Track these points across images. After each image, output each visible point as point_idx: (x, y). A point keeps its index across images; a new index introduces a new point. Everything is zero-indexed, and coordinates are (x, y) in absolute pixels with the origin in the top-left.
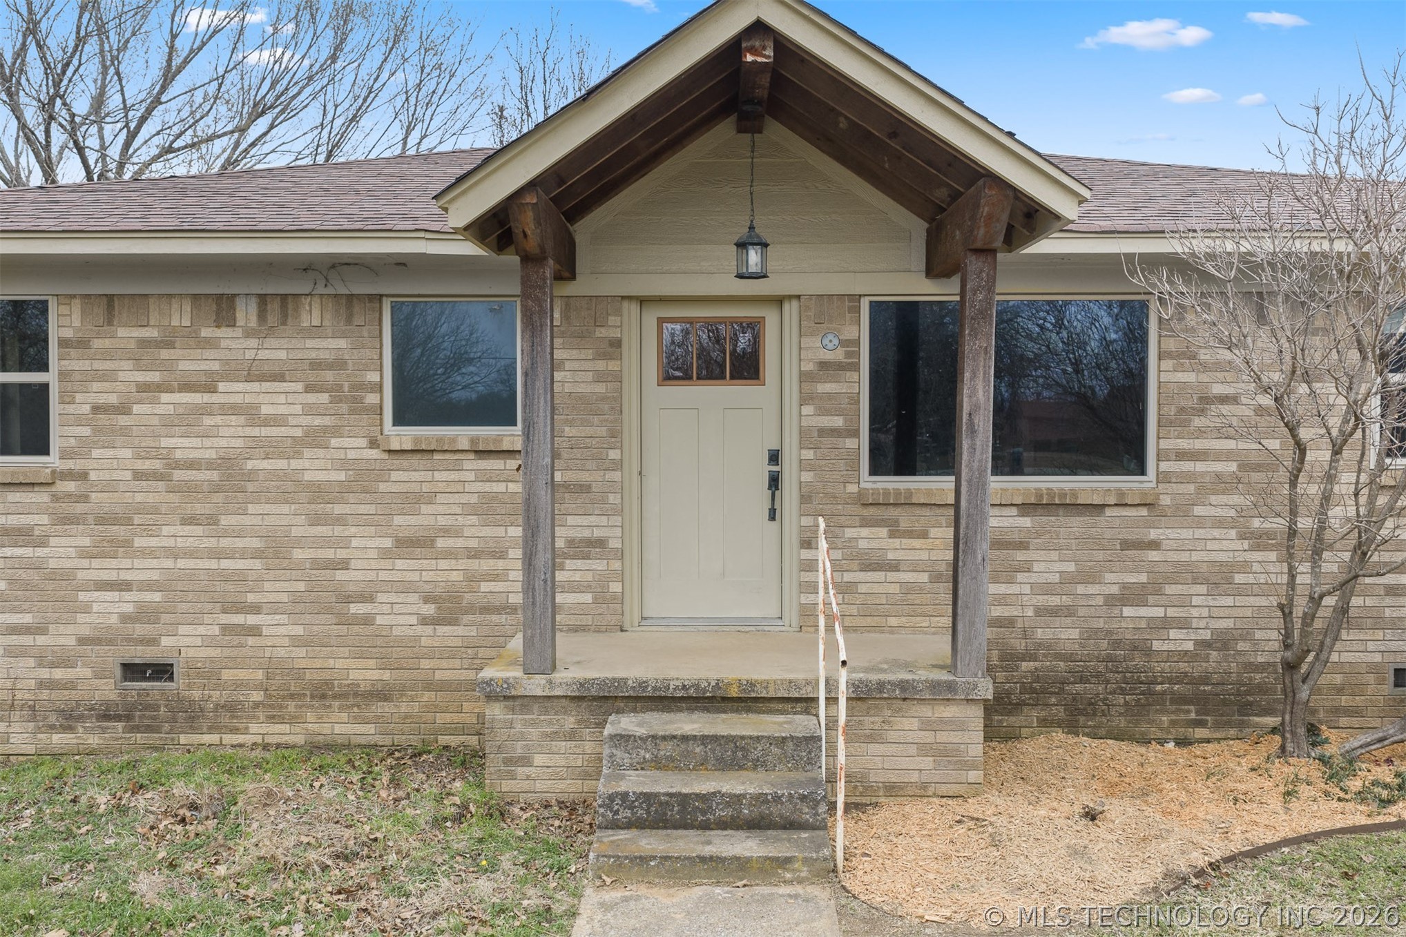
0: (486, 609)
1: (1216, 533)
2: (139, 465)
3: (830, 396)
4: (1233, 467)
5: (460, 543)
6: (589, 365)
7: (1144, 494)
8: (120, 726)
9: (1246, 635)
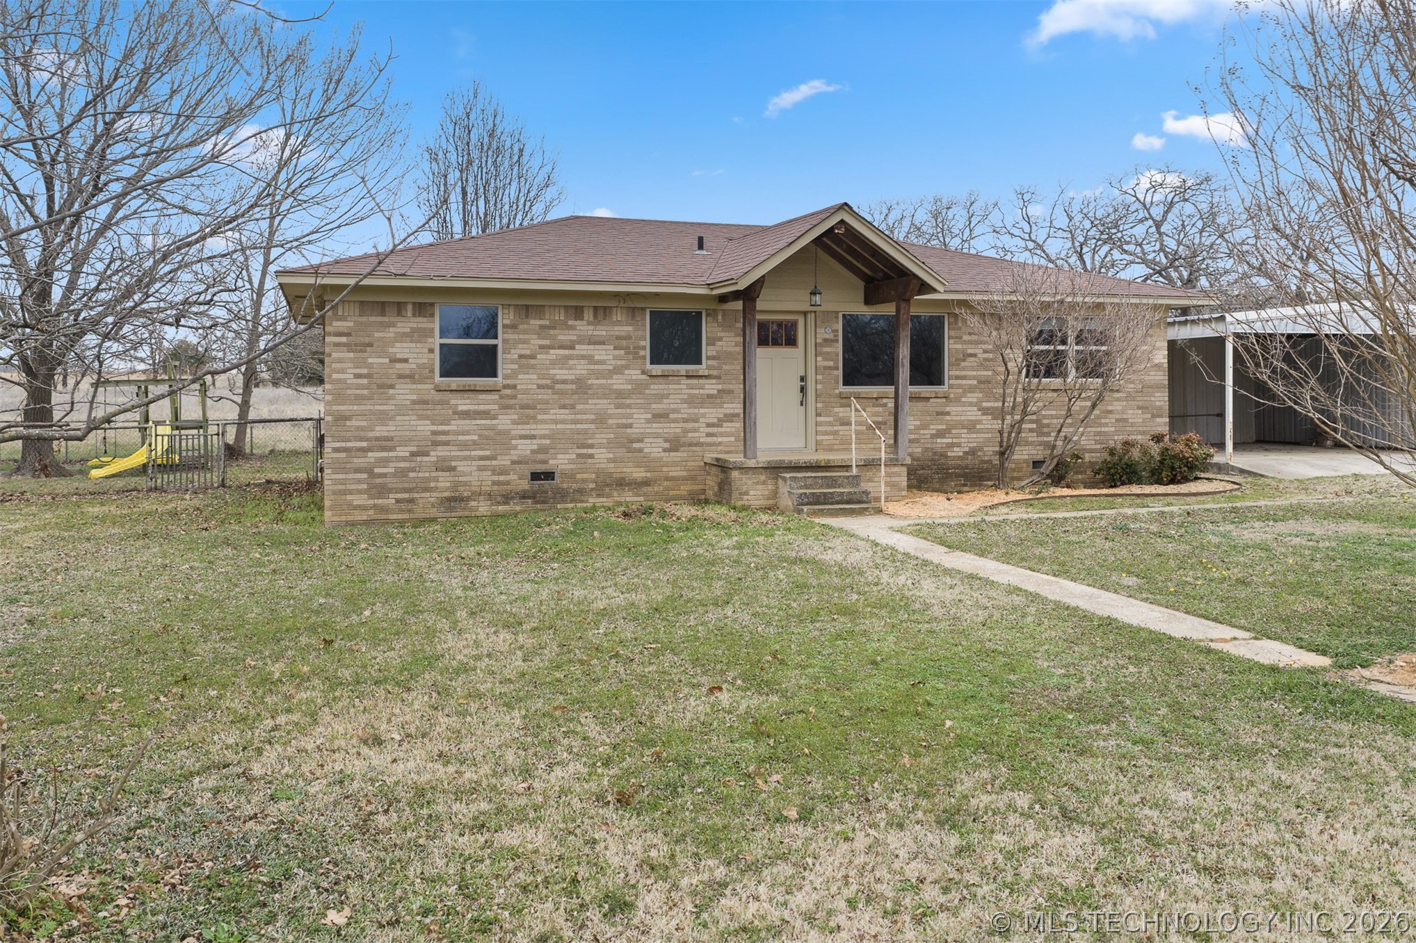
0: (691, 445)
1: (970, 408)
2: (540, 382)
3: (828, 353)
4: (975, 382)
5: (680, 416)
6: (732, 339)
7: (945, 393)
8: (530, 501)
9: (981, 449)
